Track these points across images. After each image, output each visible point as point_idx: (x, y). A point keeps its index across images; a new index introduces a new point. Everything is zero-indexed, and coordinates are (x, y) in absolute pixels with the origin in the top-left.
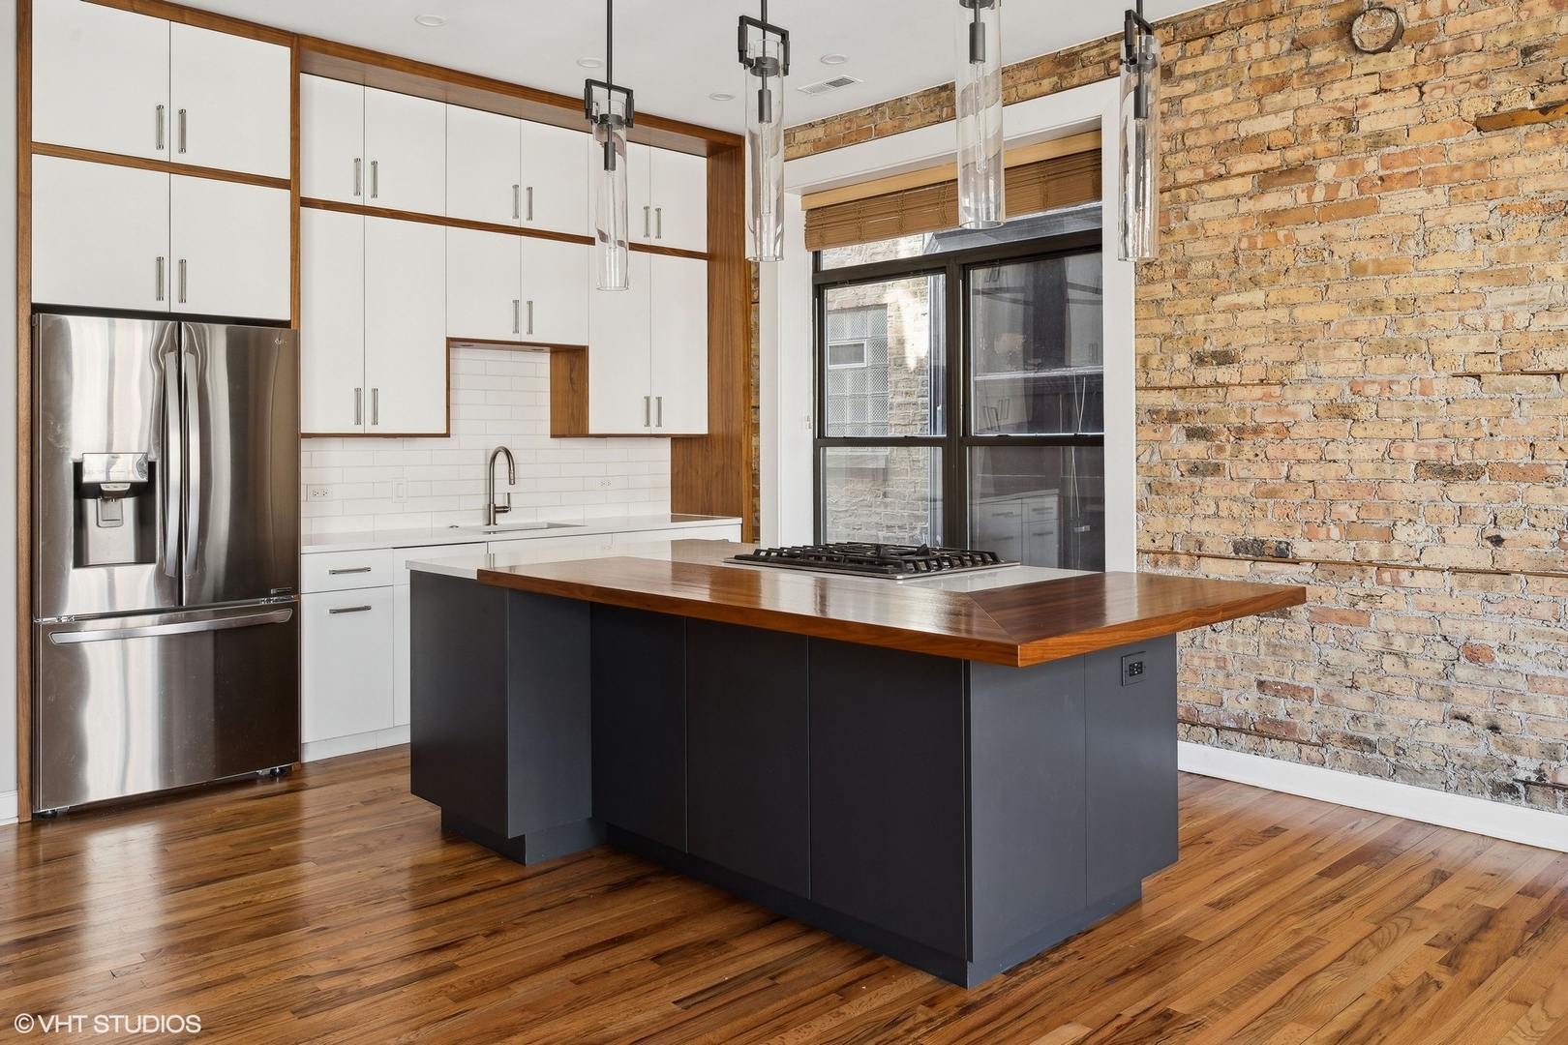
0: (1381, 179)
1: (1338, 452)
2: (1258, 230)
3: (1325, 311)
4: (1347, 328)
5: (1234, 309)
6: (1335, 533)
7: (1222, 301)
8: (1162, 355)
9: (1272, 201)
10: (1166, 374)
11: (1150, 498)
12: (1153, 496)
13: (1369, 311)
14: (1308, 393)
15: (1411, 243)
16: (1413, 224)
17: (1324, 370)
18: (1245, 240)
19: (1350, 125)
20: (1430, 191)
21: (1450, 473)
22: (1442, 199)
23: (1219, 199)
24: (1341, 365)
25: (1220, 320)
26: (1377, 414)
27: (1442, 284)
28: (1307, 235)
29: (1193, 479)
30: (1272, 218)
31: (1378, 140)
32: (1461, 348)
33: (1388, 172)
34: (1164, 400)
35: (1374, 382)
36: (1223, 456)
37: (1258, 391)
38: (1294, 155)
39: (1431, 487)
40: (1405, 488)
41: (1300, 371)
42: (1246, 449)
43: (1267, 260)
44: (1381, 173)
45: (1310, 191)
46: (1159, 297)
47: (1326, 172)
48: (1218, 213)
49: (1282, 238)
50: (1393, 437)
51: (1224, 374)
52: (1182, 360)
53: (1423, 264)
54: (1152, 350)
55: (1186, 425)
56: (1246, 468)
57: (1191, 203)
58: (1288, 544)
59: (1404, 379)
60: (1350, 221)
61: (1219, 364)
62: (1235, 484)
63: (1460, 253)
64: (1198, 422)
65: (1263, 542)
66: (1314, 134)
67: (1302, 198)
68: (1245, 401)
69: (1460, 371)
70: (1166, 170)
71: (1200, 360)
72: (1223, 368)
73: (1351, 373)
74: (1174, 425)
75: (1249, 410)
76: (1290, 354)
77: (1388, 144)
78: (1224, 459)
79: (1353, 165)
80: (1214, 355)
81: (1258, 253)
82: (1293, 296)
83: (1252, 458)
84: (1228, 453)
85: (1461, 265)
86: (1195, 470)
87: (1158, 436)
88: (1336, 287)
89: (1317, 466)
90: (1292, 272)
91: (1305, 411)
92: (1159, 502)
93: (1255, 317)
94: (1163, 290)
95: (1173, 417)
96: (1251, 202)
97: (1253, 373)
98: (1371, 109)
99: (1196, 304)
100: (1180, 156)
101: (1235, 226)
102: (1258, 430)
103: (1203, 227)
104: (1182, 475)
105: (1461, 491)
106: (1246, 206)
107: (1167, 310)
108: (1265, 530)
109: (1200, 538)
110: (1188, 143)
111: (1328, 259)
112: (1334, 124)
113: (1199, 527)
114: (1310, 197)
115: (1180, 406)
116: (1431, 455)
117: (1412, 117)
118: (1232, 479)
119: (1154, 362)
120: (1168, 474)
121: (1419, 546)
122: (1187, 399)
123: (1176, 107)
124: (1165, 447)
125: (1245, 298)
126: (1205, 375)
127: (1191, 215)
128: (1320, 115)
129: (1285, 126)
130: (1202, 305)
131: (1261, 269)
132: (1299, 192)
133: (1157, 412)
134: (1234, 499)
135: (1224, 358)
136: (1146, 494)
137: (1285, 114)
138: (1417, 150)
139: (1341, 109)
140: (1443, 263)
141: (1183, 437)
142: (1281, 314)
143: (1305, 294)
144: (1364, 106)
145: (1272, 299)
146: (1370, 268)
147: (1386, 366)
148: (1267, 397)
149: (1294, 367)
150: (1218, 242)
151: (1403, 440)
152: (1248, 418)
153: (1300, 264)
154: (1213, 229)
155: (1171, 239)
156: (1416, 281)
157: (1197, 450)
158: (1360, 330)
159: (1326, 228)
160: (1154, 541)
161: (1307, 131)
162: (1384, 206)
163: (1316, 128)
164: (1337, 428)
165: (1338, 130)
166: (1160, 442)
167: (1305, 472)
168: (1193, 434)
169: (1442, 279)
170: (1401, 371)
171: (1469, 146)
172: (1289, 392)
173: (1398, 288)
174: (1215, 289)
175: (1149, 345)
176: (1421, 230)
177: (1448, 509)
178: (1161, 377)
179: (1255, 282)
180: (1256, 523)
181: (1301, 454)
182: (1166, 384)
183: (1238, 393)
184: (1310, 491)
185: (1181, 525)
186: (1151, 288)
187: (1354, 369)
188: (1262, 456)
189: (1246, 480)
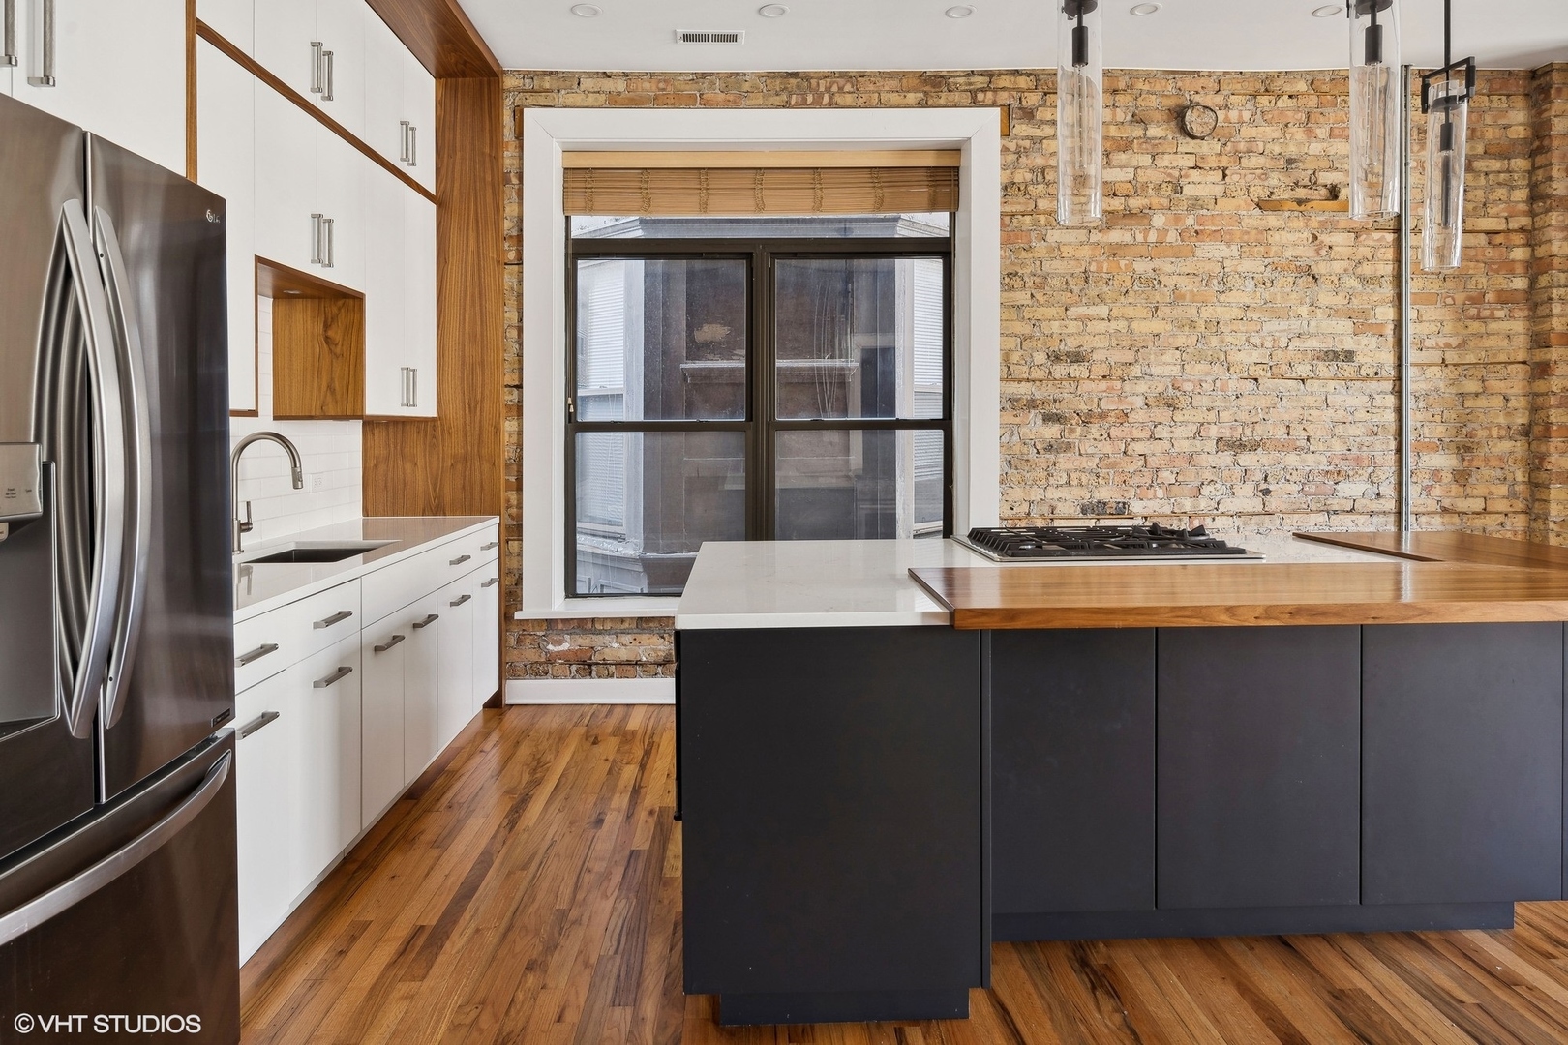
0: (1197, 232)
1: (1162, 432)
2: (1104, 258)
3: (1156, 326)
4: (1171, 340)
5: (1085, 320)
6: (1160, 493)
7: (1073, 312)
8: (1022, 352)
9: (1116, 236)
10: (1025, 368)
11: (1009, 472)
12: (1013, 471)
13: (1186, 328)
14: (1142, 387)
15: (1215, 281)
16: (1217, 268)
17: (1155, 370)
18: (1094, 264)
19: (1178, 189)
20: (1229, 246)
21: (1238, 446)
22: (1236, 253)
23: (1073, 228)
24: (1165, 367)
25: (1073, 327)
26: (1191, 403)
27: (1237, 313)
28: (1142, 267)
29: (1048, 456)
30: (1115, 251)
31: (1196, 203)
32: (1246, 358)
33: (1202, 228)
34: (1024, 390)
35: (1189, 381)
36: (1074, 436)
37: (1104, 385)
38: (1135, 203)
39: (1226, 458)
40: (1210, 458)
41: (1136, 370)
42: (1093, 430)
43: (1111, 282)
44: (1197, 228)
45: (1146, 232)
46: (1019, 303)
47: (1159, 220)
48: (1073, 239)
49: (1123, 267)
50: (1202, 421)
51: (1076, 370)
52: (1040, 358)
53: (1222, 298)
54: (1013, 348)
55: (1043, 411)
56: (1092, 443)
57: (1049, 228)
58: (1124, 504)
59: (1210, 379)
60: (1174, 260)
61: (1071, 362)
62: (1084, 459)
63: (1244, 294)
64: (1053, 409)
65: (1105, 504)
66: (1150, 190)
67: (1140, 238)
68: (1092, 392)
69: (1245, 375)
70: (1028, 197)
71: (1056, 358)
72: (1076, 366)
73: (1173, 373)
74: (1032, 411)
75: (1096, 400)
76: (1129, 356)
77: (1202, 208)
78: (1074, 438)
79: (1177, 218)
80: (1068, 354)
81: (1104, 275)
82: (1131, 312)
83: (1098, 437)
84: (1078, 434)
85: (1247, 301)
86: (1050, 448)
87: (1018, 420)
88: (1163, 308)
89: (1149, 443)
90: (1131, 293)
91: (1139, 402)
92: (1018, 476)
93: (1102, 326)
94: (1022, 297)
95: (1032, 404)
96: (1100, 235)
97: (1100, 370)
98: (1191, 180)
99: (1052, 312)
100: (1041, 187)
101: (1086, 252)
102: (1103, 416)
103: (1059, 249)
104: (1038, 453)
105: (1247, 459)
106: (1095, 237)
107: (1027, 315)
108: (1105, 494)
109: (1054, 504)
110: (1048, 178)
111: (1157, 287)
112: (1164, 185)
113: (1053, 494)
114: (1145, 238)
115: (1038, 395)
116: (1227, 434)
117: (1218, 190)
118: (1080, 454)
119: (1015, 357)
120: (1026, 452)
121: (1217, 499)
122: (1044, 390)
123: (1037, 146)
124: (1024, 430)
125: (1092, 311)
126: (1060, 370)
127: (1048, 238)
128: (1155, 176)
129: (1128, 179)
130: (1058, 313)
131: (1106, 289)
132: (1137, 232)
133: (1017, 400)
134: (1083, 471)
135: (1077, 358)
136: (1007, 469)
137: (1128, 170)
138: (1221, 215)
139: (1170, 175)
140: (1234, 297)
141: (1039, 420)
142: (1122, 325)
143: (1141, 312)
144: (1187, 176)
145: (1114, 314)
146: (1188, 297)
147: (1197, 370)
148: (1110, 389)
149: (1132, 367)
150: (1072, 263)
151: (1209, 423)
152: (1095, 406)
153: (1136, 288)
154: (1067, 252)
155: (1031, 256)
156: (1218, 309)
157: (1052, 431)
158: (1180, 341)
159: (1157, 263)
160: (1012, 509)
161: (1145, 186)
162: (1199, 252)
163: (1151, 186)
164: (1162, 414)
165: (1167, 191)
166: (1019, 425)
167: (1139, 448)
168: (1048, 418)
169: (1235, 310)
170: (1208, 374)
171: (1254, 219)
172: (1127, 386)
173: (1207, 313)
174: (1069, 301)
175: (1012, 343)
176: (1222, 274)
177: (1238, 472)
178: (1021, 371)
179: (1101, 298)
180: (1100, 489)
181: (1137, 434)
182: (1025, 376)
183: (1086, 386)
184: (1142, 463)
185: (1036, 494)
186: (1012, 295)
187: (1175, 370)
188: (1106, 436)
189: (1092, 455)
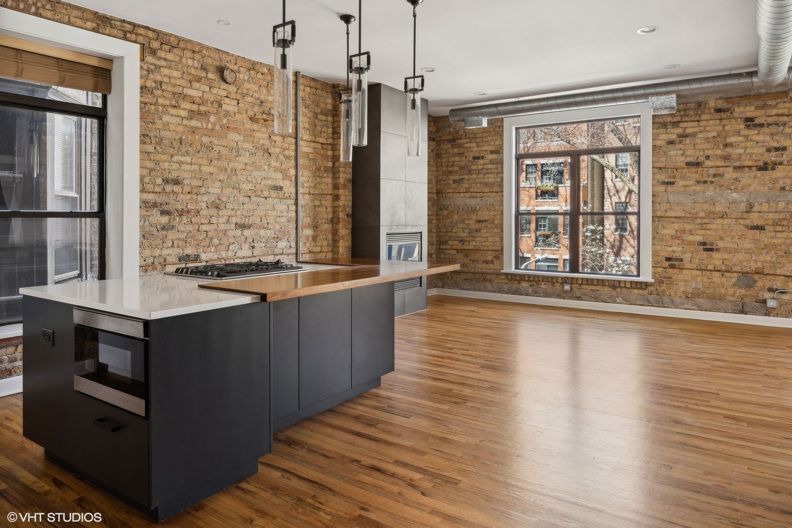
0: (227, 127)
1: (214, 220)
2: (189, 133)
3: (211, 169)
4: (217, 176)
5: (180, 163)
6: (213, 249)
7: (175, 158)
8: (150, 177)
9: (194, 123)
10: (152, 186)
11: (144, 241)
12: (145, 240)
13: (223, 171)
14: (205, 198)
15: (234, 151)
16: (235, 145)
17: (211, 190)
18: (184, 135)
19: (220, 106)
20: (240, 136)
21: (242, 227)
22: (242, 139)
23: (175, 116)
24: (215, 189)
25: (175, 166)
26: (225, 207)
27: (242, 166)
28: (205, 140)
29: (163, 232)
30: (194, 131)
31: (227, 113)
32: (246, 187)
33: (229, 125)
34: (151, 197)
35: (224, 196)
36: (175, 222)
37: (189, 196)
38: (203, 108)
39: (239, 232)
40: (233, 232)
41: (203, 190)
42: (184, 219)
43: (192, 145)
44: (228, 125)
45: (207, 123)
46: (149, 151)
47: (212, 119)
48: (175, 121)
49: (197, 139)
50: (230, 215)
51: (177, 188)
52: (159, 181)
53: (237, 159)
54: (146, 175)
55: (160, 209)
56: (183, 225)
57: (164, 114)
58: (198, 255)
59: (232, 196)
60: (218, 139)
61: (174, 184)
62: (180, 233)
63: (245, 158)
64: (166, 208)
65: (189, 256)
66: (209, 104)
67: (205, 126)
68: (182, 200)
69: (246, 195)
70: (153, 95)
71: (166, 181)
72: (176, 186)
73: (218, 192)
74: (155, 209)
75: (185, 204)
76: (200, 183)
77: (230, 117)
78: (175, 223)
79: (220, 119)
80: (172, 180)
81: (189, 142)
82: (200, 161)
83: (186, 223)
84: (177, 221)
85: (247, 161)
86: (164, 228)
87: (148, 213)
88: (214, 161)
89: (208, 225)
90: (201, 152)
91: (204, 205)
92: (148, 243)
93: (188, 167)
94: (150, 148)
95: (155, 205)
96: (187, 121)
97: (187, 189)
98: (225, 102)
99: (164, 157)
100: (159, 92)
101: (180, 129)
102: (188, 212)
103: (168, 125)
104: (158, 231)
105: (247, 232)
106: (185, 122)
107: (153, 158)
108: (189, 251)
109: (166, 257)
110: (163, 87)
111: (212, 150)
112: (215, 102)
113: (165, 252)
114: (207, 126)
115: (158, 201)
116: (239, 221)
117: (236, 109)
118: (178, 231)
119: (147, 180)
120: (152, 230)
121: (235, 251)
122: (161, 197)
123: (158, 70)
124: (151, 219)
125: (183, 159)
126: (169, 188)
127: (163, 119)
128: (211, 98)
129: (199, 96)
130: (168, 158)
131: (190, 149)
132: (204, 123)
133: (148, 203)
134: (179, 240)
135: (177, 182)
136: (142, 240)
137: (200, 92)
138: (237, 121)
139: (217, 98)
140: (241, 159)
141: (159, 214)
142: (196, 167)
143: (205, 162)
144: (224, 100)
145: (193, 161)
146: (224, 156)
147: (227, 191)
148: (191, 199)
149: (201, 188)
150: (175, 133)
151: (232, 216)
152: (185, 207)
153: (203, 150)
154: (172, 127)
155: (154, 127)
156: (236, 164)
157: (164, 220)
158: (221, 177)
159: (212, 139)
160: (145, 261)
161: (207, 101)
162: (228, 137)
163: (209, 102)
164: (213, 211)
165: (216, 105)
166: (148, 216)
167: (204, 228)
168: (164, 213)
169: (242, 165)
170: (232, 193)
171: (249, 125)
172: (199, 198)
173: (231, 165)
174: (173, 153)
175: (146, 172)
176: (237, 148)
177: (243, 238)
178: (149, 187)
179: (187, 153)
180: (187, 248)
181: (204, 221)
182: (152, 190)
183: (181, 197)
184: (205, 235)
185: (157, 252)
186: (145, 146)
187: (218, 191)
188: (190, 222)
189: (184, 231)
